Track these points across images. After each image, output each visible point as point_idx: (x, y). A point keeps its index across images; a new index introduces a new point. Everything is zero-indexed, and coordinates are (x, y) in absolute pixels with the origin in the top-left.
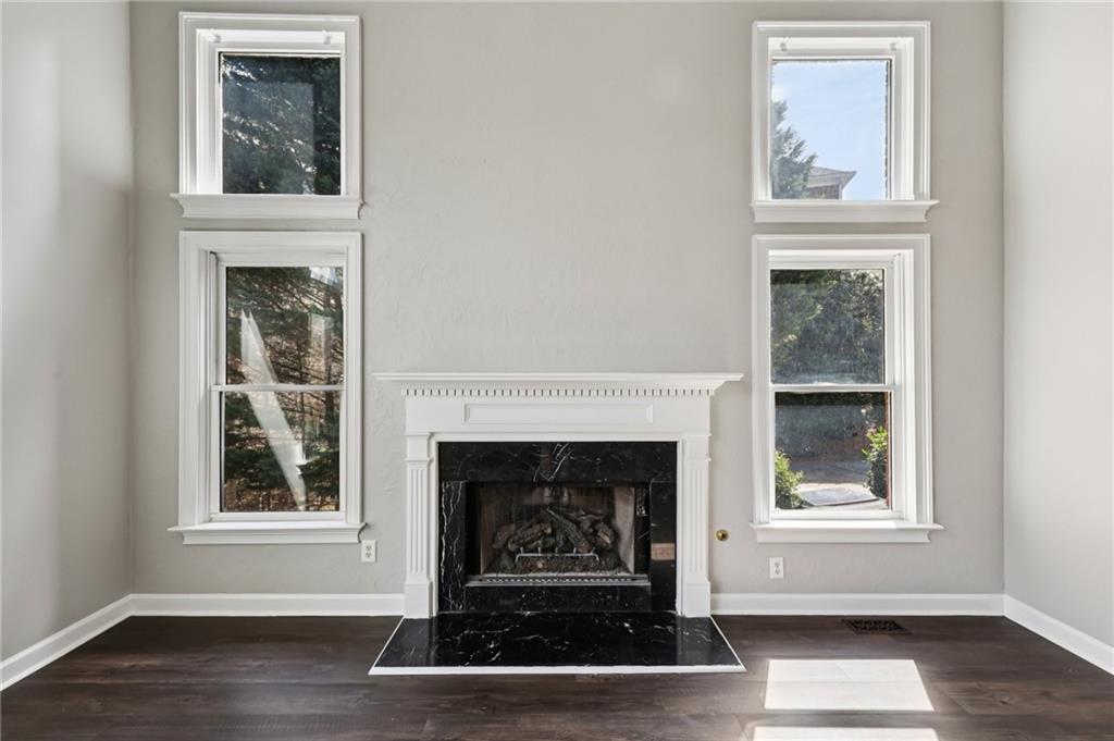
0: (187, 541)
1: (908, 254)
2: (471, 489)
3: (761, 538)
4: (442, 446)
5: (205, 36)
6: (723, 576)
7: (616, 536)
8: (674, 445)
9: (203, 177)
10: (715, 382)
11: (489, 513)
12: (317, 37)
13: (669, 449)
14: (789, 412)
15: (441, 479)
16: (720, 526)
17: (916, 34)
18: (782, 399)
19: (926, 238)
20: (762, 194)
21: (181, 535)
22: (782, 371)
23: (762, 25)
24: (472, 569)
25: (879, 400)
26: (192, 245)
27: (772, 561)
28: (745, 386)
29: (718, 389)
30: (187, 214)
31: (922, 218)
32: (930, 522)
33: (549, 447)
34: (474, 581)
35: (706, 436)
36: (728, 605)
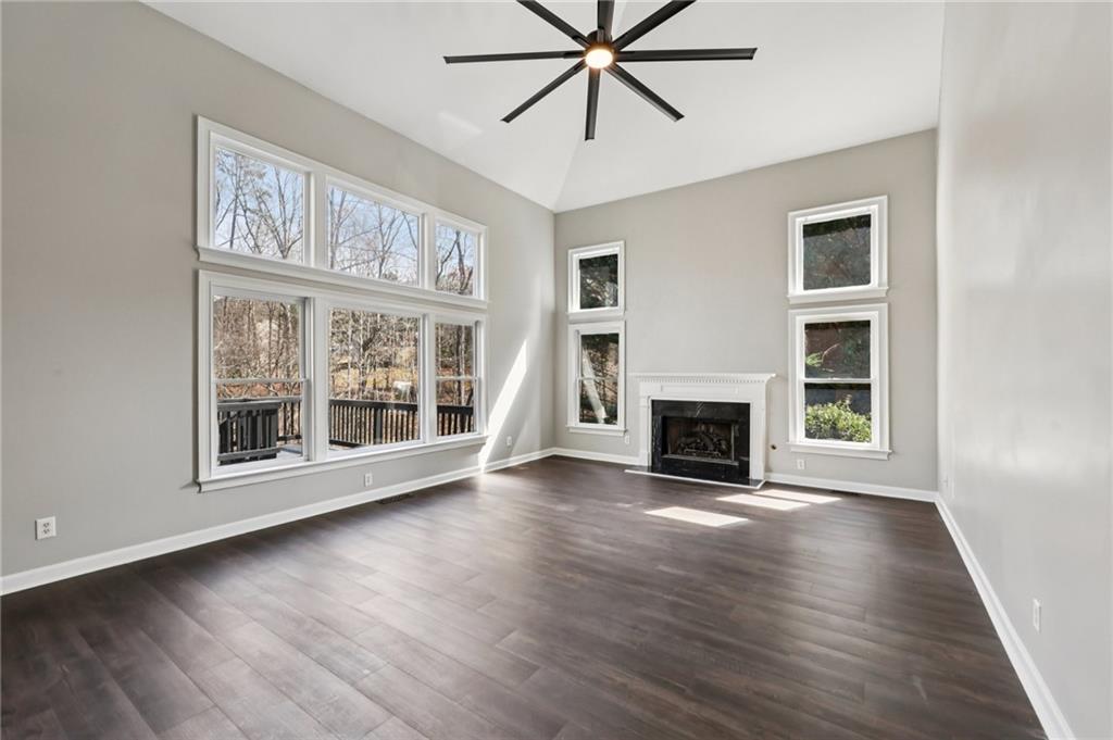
0: (571, 431)
1: (878, 313)
2: (665, 419)
3: (793, 449)
4: (653, 401)
5: (574, 255)
6: (774, 463)
8: (748, 405)
9: (574, 306)
10: (766, 377)
12: (611, 250)
13: (747, 406)
14: (809, 391)
15: (653, 414)
16: (771, 443)
17: (881, 203)
18: (808, 386)
19: (886, 305)
20: (797, 288)
21: (568, 428)
22: (809, 373)
23: (791, 214)
24: (665, 451)
25: (868, 387)
26: (572, 329)
27: (798, 461)
28: (784, 378)
29: (769, 381)
30: (571, 318)
31: (884, 295)
32: (886, 449)
33: (694, 403)
34: (666, 456)
35: (764, 402)
36: (775, 478)
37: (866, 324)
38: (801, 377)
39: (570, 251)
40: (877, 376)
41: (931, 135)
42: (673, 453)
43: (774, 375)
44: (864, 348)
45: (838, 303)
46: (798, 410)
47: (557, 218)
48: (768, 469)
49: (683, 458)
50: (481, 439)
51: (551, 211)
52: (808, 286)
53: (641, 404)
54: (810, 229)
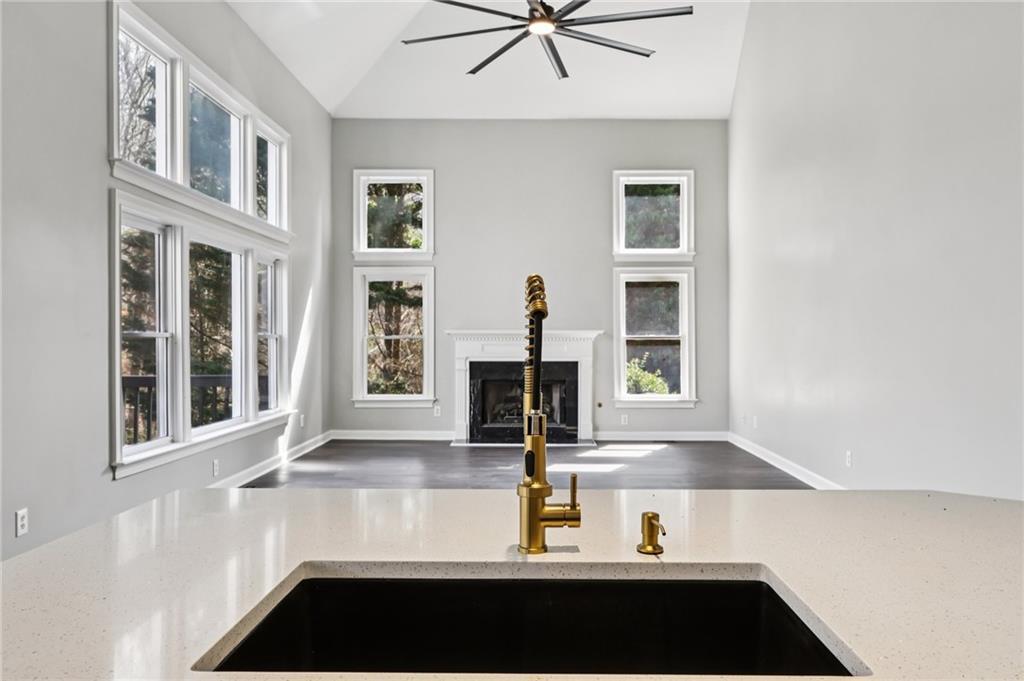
0: (357, 406)
1: (686, 276)
2: (484, 383)
3: (617, 406)
4: (471, 363)
6: (600, 422)
7: (552, 410)
8: (576, 363)
9: (361, 245)
10: (593, 334)
11: (491, 397)
14: (632, 348)
15: (471, 379)
16: (598, 401)
17: (688, 176)
18: (629, 342)
19: (692, 269)
20: (620, 248)
21: (353, 402)
22: (630, 329)
23: (616, 172)
24: (484, 421)
25: (677, 343)
26: (358, 272)
27: (623, 416)
28: (609, 335)
29: (596, 339)
30: (356, 259)
31: (691, 260)
32: (694, 398)
33: (520, 364)
34: (485, 426)
35: (591, 359)
36: (602, 436)
37: (675, 285)
38: (624, 335)
39: (355, 172)
40: (685, 330)
41: (724, 125)
42: (492, 422)
43: (601, 332)
44: (674, 307)
45: (652, 261)
46: (625, 369)
47: (335, 123)
48: (595, 429)
49: (505, 426)
50: (283, 418)
51: (329, 114)
52: (629, 245)
53: (457, 367)
54: (632, 191)
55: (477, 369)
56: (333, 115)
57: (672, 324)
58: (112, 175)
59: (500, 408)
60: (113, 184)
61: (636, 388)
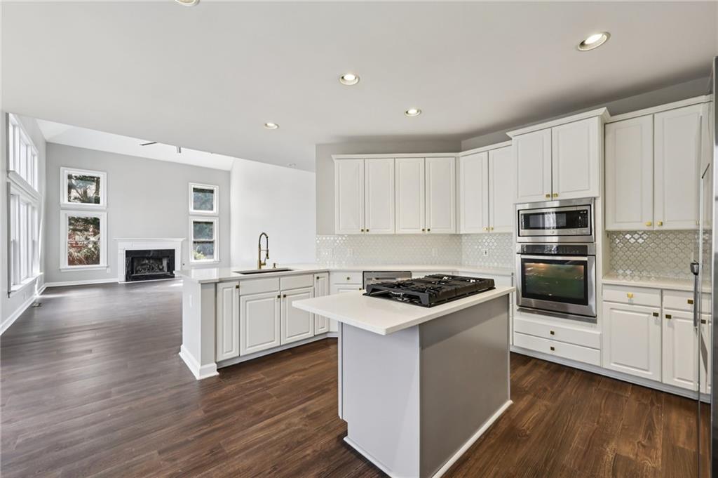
0: (62, 271)
1: (216, 220)
2: (133, 259)
3: (191, 264)
4: (126, 251)
5: (66, 171)
7: (163, 267)
9: (65, 200)
10: (182, 240)
11: (135, 264)
12: (94, 173)
13: (174, 250)
14: (195, 244)
15: (126, 257)
16: (183, 262)
17: (217, 187)
18: (195, 242)
19: (218, 218)
20: (191, 210)
21: (60, 270)
22: (195, 237)
23: (190, 184)
24: (132, 273)
25: (212, 242)
26: (63, 212)
28: (187, 240)
29: (182, 242)
30: (62, 206)
31: (217, 215)
32: (219, 260)
33: (150, 251)
34: (134, 275)
35: (180, 247)
37: (212, 223)
38: (193, 239)
39: (62, 168)
40: (215, 238)
41: (229, 173)
42: (136, 273)
43: (184, 239)
44: (211, 230)
45: (203, 215)
46: (192, 253)
47: (49, 145)
51: (45, 141)
52: (195, 208)
53: (119, 252)
54: (195, 190)
55: (128, 253)
56: (48, 140)
57: (211, 236)
58: (8, 176)
59: (139, 268)
60: (9, 181)
61: (195, 258)
